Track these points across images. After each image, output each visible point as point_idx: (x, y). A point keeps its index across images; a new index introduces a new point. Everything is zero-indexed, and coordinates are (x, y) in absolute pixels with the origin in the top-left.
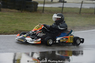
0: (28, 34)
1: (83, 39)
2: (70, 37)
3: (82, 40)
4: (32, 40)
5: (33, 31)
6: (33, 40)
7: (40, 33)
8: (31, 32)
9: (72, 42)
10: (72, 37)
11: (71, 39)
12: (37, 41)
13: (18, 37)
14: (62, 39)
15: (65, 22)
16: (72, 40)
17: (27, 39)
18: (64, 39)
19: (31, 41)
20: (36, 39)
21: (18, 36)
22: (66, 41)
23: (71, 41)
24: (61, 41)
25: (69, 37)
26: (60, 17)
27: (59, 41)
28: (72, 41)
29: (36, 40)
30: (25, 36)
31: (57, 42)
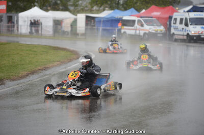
0: (67, 84)
1: (121, 84)
4: (77, 91)
5: (71, 81)
8: (69, 82)
15: (95, 65)
21: (49, 90)
22: (110, 89)
25: (111, 83)
26: (89, 60)
27: (104, 89)
28: (114, 88)
29: (83, 91)
30: (66, 88)
31: (103, 91)
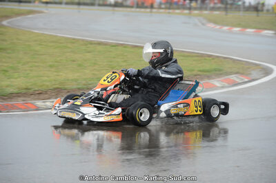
0: (86, 96)
1: (226, 105)
2: (195, 101)
3: (223, 107)
4: (97, 112)
5: (99, 90)
6: (100, 114)
7: (114, 93)
8: (92, 92)
9: (199, 113)
10: (199, 101)
11: (196, 107)
12: (110, 115)
13: (59, 107)
14: (176, 106)
15: (176, 62)
16: (199, 108)
17: (84, 110)
18: (179, 106)
19: (96, 116)
20: (108, 110)
21: (58, 105)
22: (185, 113)
23: (197, 112)
24: (173, 112)
25: (191, 100)
27: (167, 112)
28: (200, 111)
29: (109, 113)
30: (79, 104)
31: (163, 115)
